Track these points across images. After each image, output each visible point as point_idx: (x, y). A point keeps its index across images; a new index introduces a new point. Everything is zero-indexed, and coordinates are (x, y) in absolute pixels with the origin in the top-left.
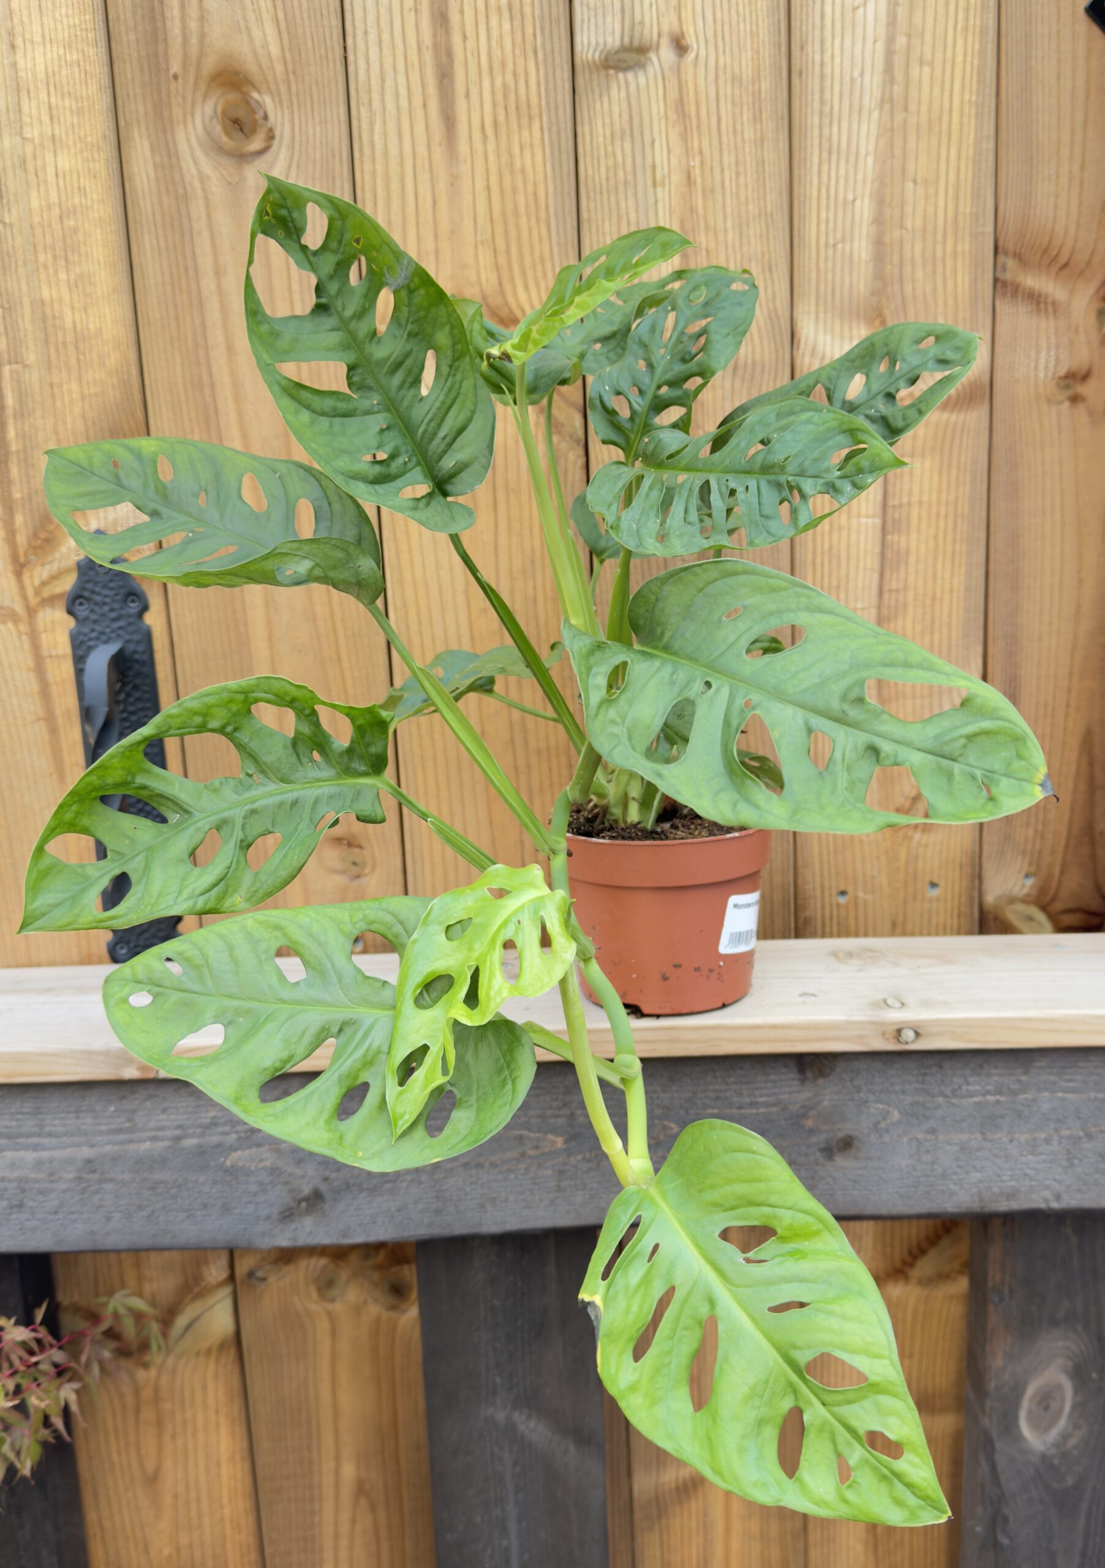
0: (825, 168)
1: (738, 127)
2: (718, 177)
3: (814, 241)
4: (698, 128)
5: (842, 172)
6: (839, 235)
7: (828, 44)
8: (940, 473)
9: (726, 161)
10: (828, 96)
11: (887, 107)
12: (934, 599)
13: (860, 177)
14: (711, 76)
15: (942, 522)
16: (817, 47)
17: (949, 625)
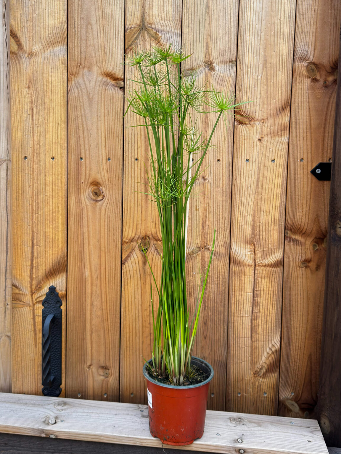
0: (240, 208)
1: (218, 197)
2: (212, 209)
3: (236, 224)
4: (208, 197)
5: (244, 209)
6: (243, 223)
7: (242, 179)
8: (269, 283)
9: (214, 205)
10: (241, 191)
11: (257, 194)
12: (267, 315)
13: (249, 210)
14: (212, 186)
15: (269, 296)
16: (239, 179)
17: (271, 322)
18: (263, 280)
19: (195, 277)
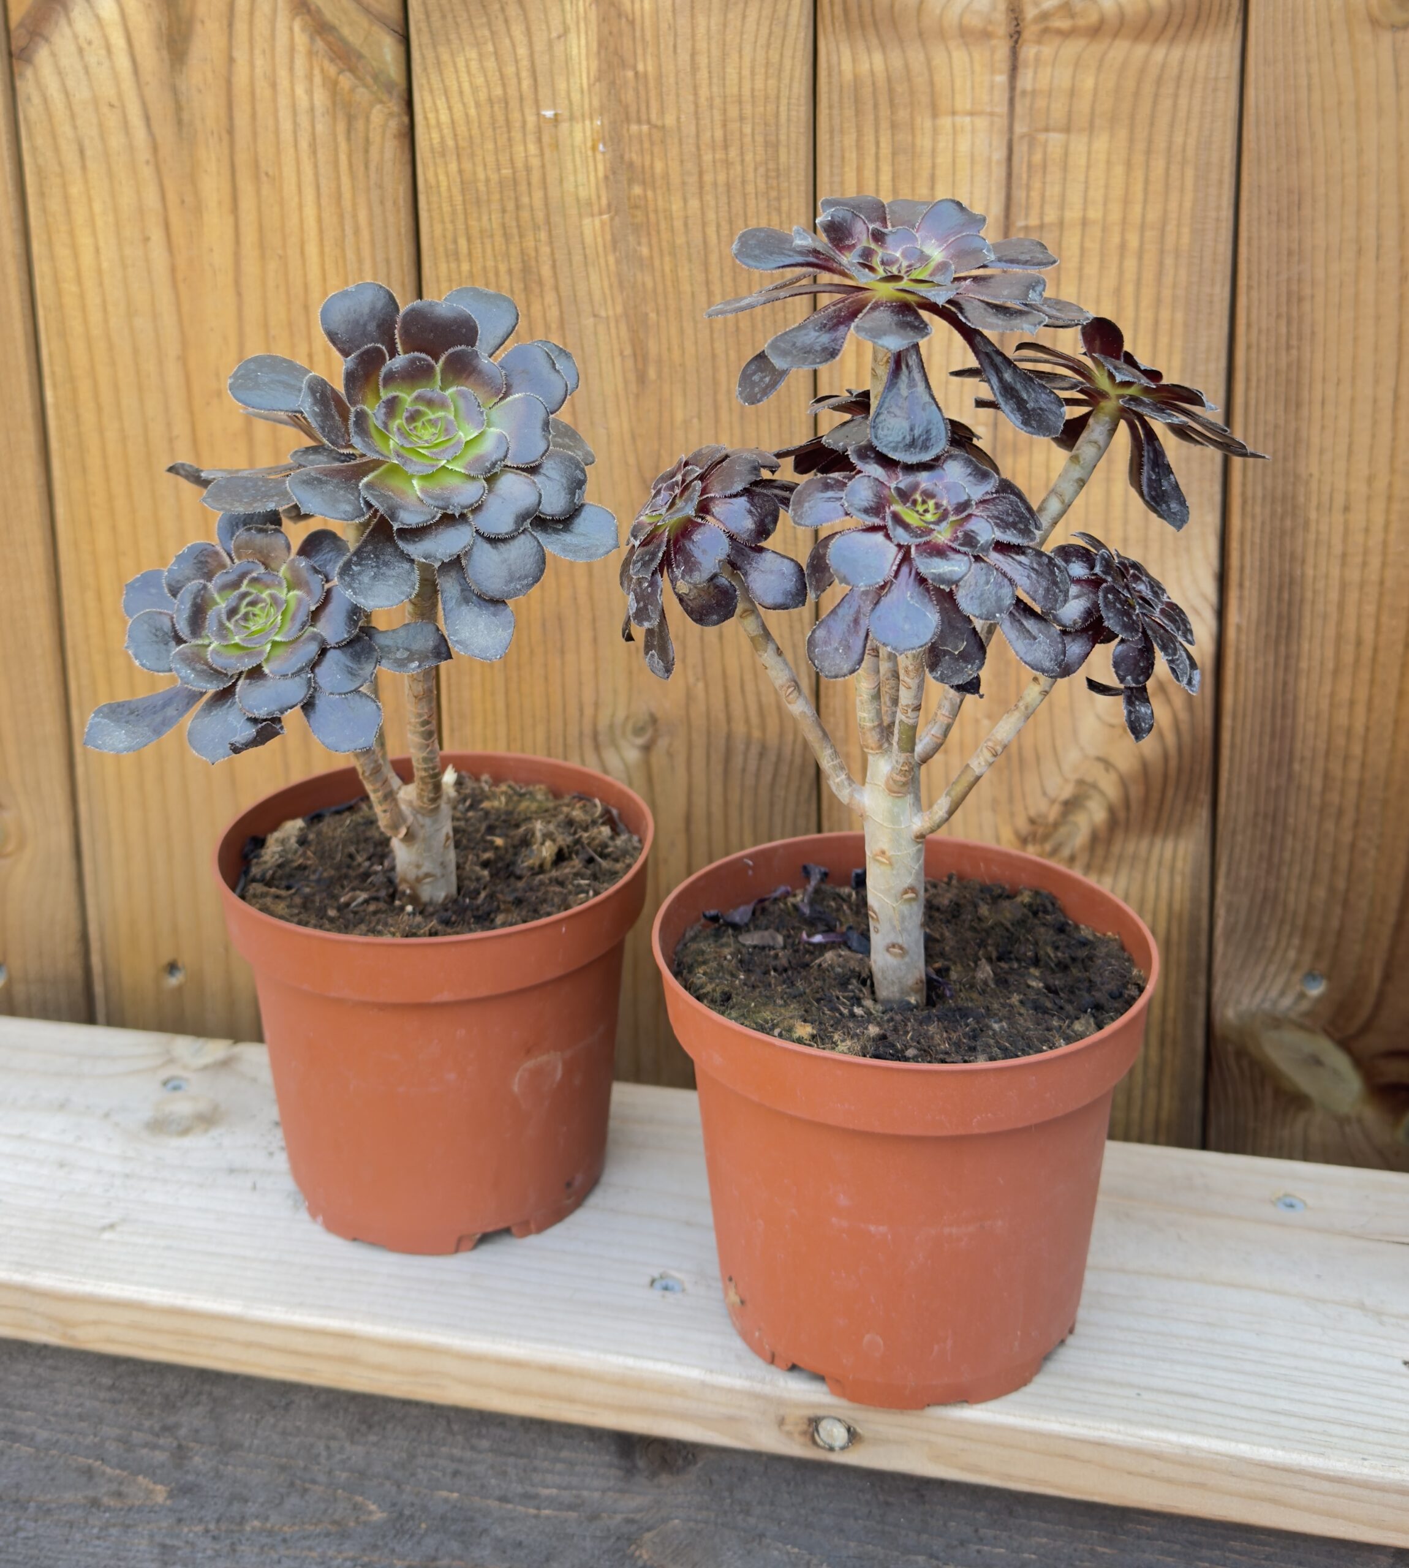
18: (1079, 144)
19: (556, 146)
